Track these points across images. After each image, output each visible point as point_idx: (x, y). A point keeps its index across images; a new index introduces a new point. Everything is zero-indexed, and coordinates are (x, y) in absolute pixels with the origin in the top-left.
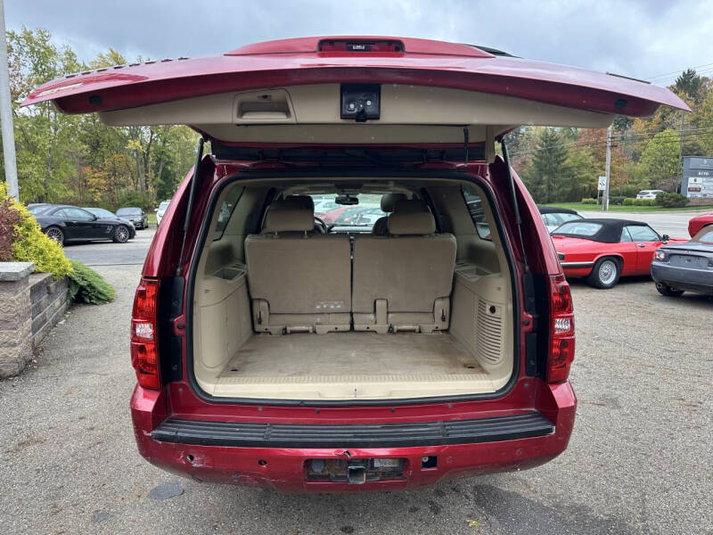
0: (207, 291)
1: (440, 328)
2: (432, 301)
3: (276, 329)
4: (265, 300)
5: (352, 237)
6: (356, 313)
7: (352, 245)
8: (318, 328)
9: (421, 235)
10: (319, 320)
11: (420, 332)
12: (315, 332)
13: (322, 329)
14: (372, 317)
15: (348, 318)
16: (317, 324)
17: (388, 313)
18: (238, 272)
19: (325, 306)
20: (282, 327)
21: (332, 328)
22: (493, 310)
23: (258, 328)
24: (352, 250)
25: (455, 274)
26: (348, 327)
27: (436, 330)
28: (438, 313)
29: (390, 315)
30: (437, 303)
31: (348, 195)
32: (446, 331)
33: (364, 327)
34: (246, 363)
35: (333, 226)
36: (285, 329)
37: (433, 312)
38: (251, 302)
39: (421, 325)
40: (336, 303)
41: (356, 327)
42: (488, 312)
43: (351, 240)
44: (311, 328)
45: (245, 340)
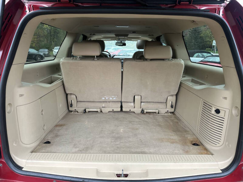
0: (21, 95)
1: (169, 111)
2: (166, 97)
3: (81, 110)
4: (74, 94)
5: (122, 61)
6: (124, 102)
7: (122, 64)
8: (103, 110)
9: (163, 60)
10: (103, 105)
11: (159, 113)
12: (101, 111)
13: (105, 110)
14: (132, 104)
15: (119, 105)
16: (103, 107)
17: (141, 102)
18: (59, 78)
19: (107, 98)
20: (84, 109)
21: (111, 110)
22: (218, 111)
23: (71, 109)
24: (122, 66)
25: (181, 83)
26: (119, 109)
27: (167, 112)
28: (169, 104)
29: (142, 104)
30: (168, 98)
31: (121, 41)
32: (173, 113)
33: (128, 110)
34: (57, 136)
35: (114, 56)
36: (85, 110)
37: (166, 102)
38: (67, 95)
39: (159, 110)
40: (113, 96)
41: (124, 109)
42: (213, 112)
43: (122, 62)
44: (99, 110)
45: (61, 117)
